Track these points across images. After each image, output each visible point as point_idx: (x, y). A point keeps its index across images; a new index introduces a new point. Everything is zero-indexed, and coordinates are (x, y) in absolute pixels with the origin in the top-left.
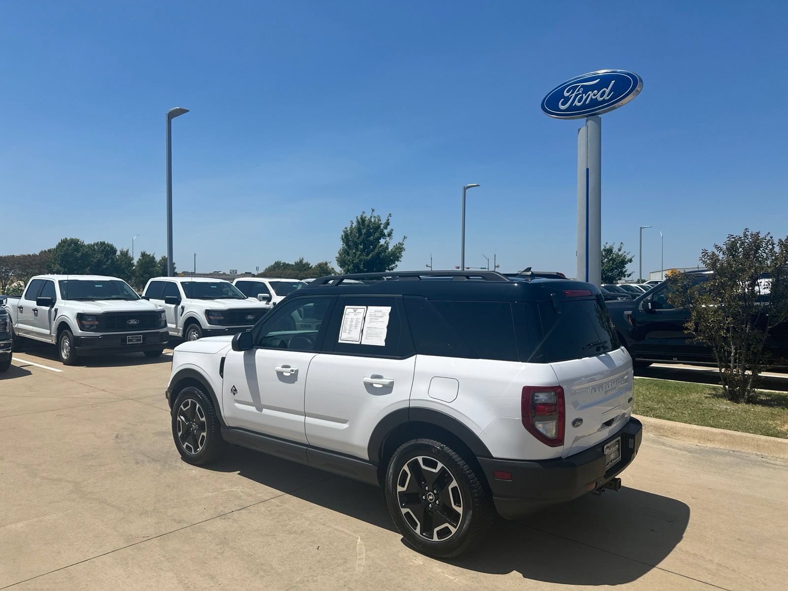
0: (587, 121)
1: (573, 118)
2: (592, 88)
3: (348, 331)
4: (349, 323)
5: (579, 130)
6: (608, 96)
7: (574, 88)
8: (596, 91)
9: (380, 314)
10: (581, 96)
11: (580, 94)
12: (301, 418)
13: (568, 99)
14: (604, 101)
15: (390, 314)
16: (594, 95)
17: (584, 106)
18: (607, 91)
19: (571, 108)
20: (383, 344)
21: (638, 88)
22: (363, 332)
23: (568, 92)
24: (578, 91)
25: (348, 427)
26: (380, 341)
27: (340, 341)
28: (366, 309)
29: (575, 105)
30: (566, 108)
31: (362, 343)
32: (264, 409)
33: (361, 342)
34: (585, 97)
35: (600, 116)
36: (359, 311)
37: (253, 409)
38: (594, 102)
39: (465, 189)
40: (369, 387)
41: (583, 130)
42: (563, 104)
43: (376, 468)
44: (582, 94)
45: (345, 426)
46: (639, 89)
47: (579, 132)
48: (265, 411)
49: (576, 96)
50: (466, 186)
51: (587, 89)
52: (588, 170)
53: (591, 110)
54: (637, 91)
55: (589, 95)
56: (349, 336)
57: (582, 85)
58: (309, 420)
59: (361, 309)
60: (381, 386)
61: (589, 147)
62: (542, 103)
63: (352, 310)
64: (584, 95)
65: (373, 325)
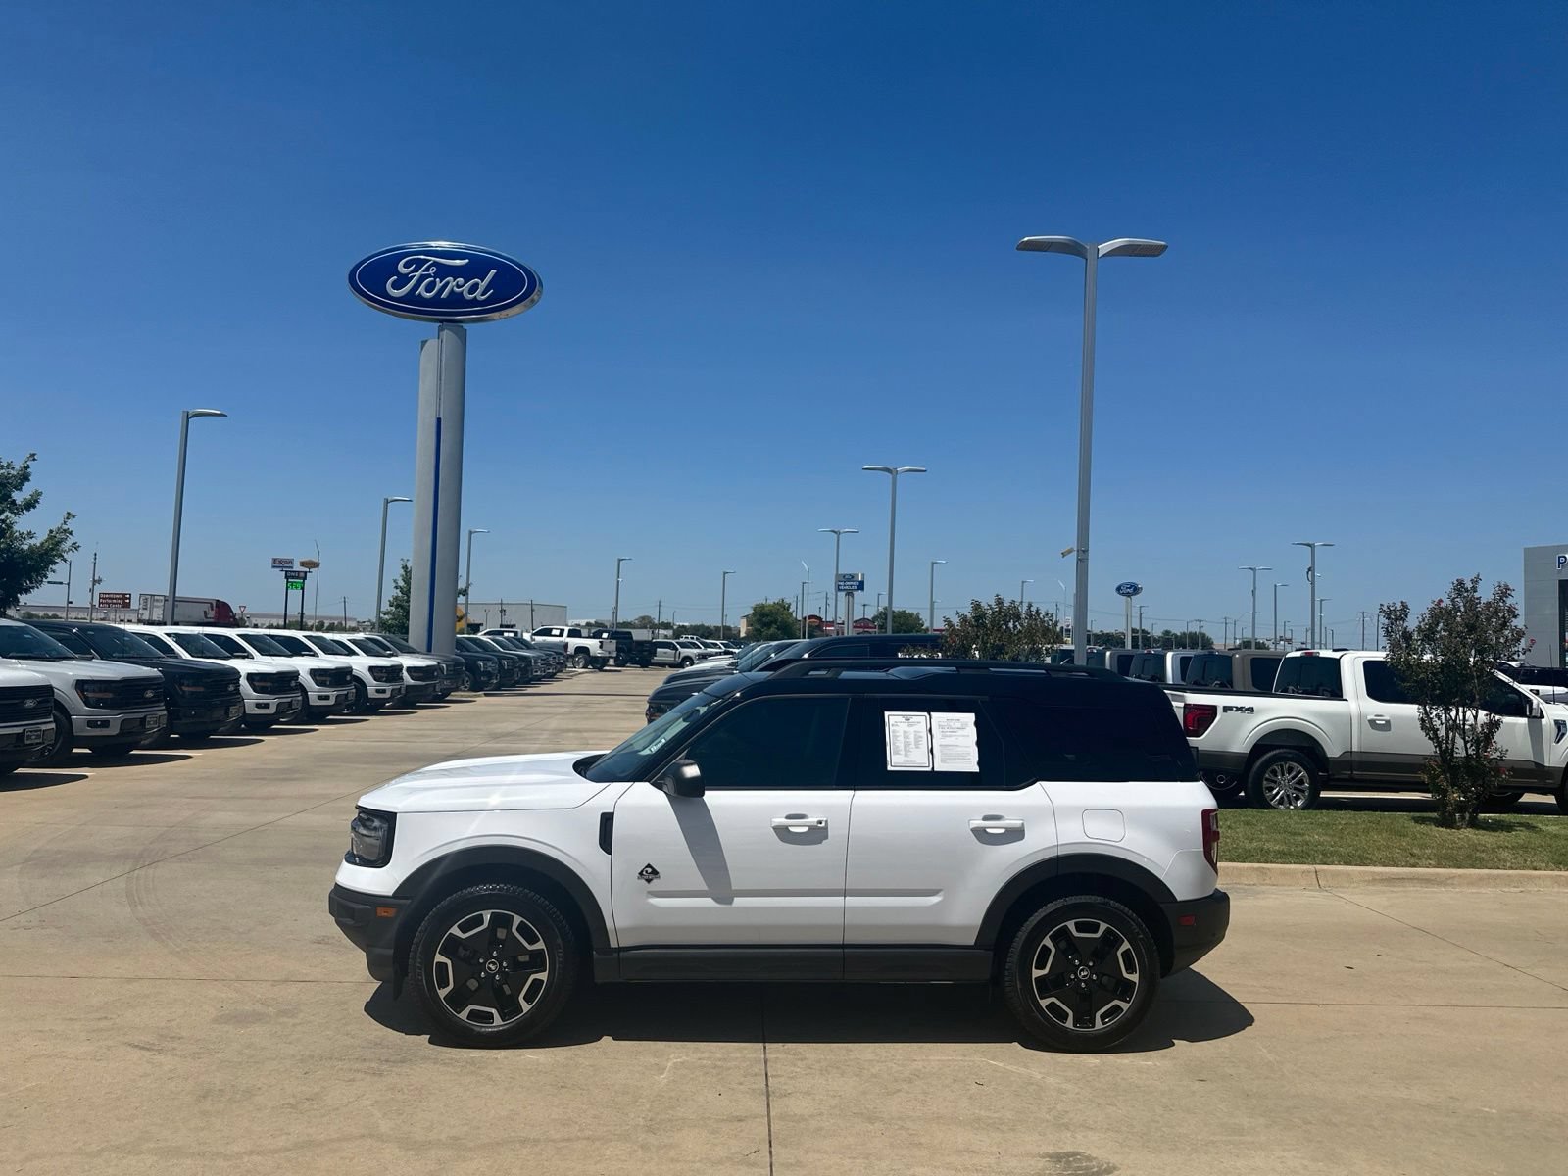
0: (441, 330)
1: (413, 318)
2: (455, 272)
3: (903, 752)
4: (901, 739)
5: (424, 343)
6: (482, 295)
7: (420, 263)
8: (461, 280)
9: (958, 725)
10: (431, 282)
11: (429, 276)
12: (838, 901)
13: (405, 279)
14: (475, 302)
15: (977, 724)
16: (458, 286)
17: (436, 301)
18: (483, 285)
19: (410, 298)
20: (976, 769)
21: (534, 296)
22: (934, 752)
23: (406, 265)
24: (427, 269)
25: (940, 901)
26: (970, 764)
27: (889, 768)
28: (928, 717)
29: (420, 294)
30: (402, 294)
31: (935, 770)
32: (735, 899)
33: (933, 768)
34: (439, 285)
35: (465, 326)
36: (914, 719)
37: (708, 902)
38: (456, 300)
39: (188, 417)
40: (981, 834)
41: (432, 345)
42: (396, 286)
43: (991, 953)
44: (435, 278)
45: (935, 899)
46: (536, 297)
47: (422, 349)
48: (738, 901)
49: (422, 278)
50: (192, 411)
51: (444, 272)
52: (439, 420)
53: (447, 311)
54: (533, 301)
55: (448, 283)
56: (906, 759)
57: (435, 262)
58: (851, 901)
59: (919, 719)
60: (1003, 831)
61: (443, 378)
62: (352, 270)
63: (900, 719)
64: (438, 280)
65: (948, 741)
